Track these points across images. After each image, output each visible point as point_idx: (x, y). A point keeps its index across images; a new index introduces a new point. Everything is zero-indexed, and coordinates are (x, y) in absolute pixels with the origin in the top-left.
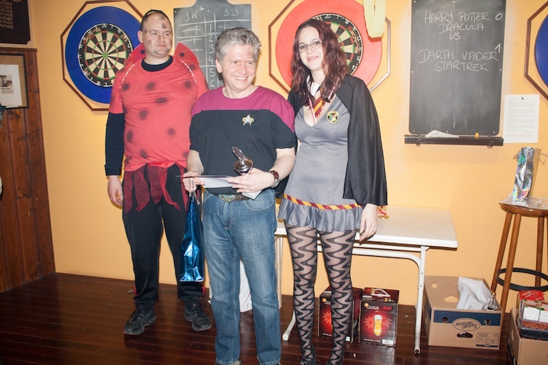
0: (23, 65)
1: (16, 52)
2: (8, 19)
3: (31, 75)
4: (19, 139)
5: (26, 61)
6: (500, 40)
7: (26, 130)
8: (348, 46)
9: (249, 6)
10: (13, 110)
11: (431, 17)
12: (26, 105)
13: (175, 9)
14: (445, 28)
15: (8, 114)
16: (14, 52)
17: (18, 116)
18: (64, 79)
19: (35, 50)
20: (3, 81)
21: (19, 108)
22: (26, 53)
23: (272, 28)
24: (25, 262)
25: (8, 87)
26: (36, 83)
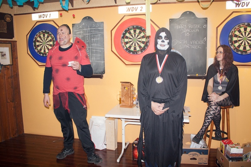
0: (11, 47)
1: (8, 42)
2: (5, 29)
3: (14, 51)
4: (9, 78)
5: (12, 46)
6: (205, 35)
7: (12, 74)
8: (143, 39)
9: (103, 23)
10: (6, 66)
11: (177, 27)
12: (12, 64)
13: (73, 24)
14: (183, 31)
15: (4, 67)
16: (7, 42)
17: (8, 69)
18: (28, 53)
19: (16, 41)
20: (2, 54)
21: (9, 65)
22: (12, 43)
23: (112, 31)
24: (11, 129)
25: (4, 56)
26: (16, 55)
